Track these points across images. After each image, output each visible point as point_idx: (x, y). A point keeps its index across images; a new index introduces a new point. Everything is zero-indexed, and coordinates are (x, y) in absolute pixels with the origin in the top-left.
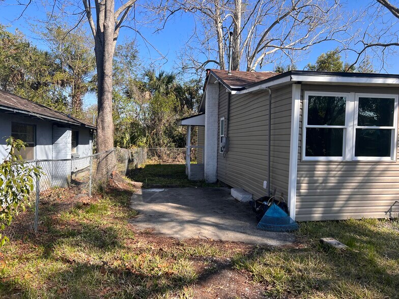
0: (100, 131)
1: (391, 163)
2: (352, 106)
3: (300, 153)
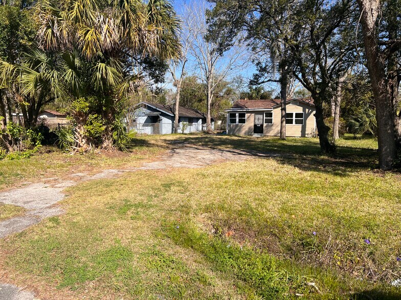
0: (207, 119)
1: (245, 125)
3: (228, 123)
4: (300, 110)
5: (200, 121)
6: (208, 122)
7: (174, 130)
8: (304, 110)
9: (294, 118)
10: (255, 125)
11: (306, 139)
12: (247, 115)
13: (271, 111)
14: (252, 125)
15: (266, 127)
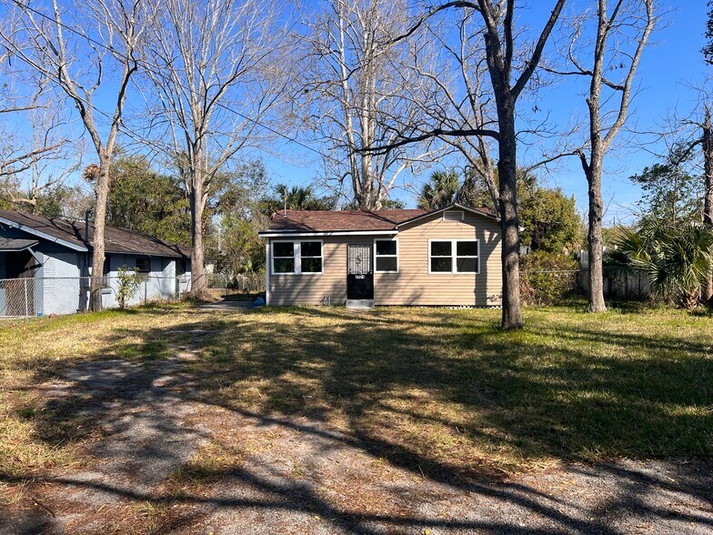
0: (193, 261)
1: (321, 275)
2: (297, 246)
3: (270, 271)
4: (467, 233)
5: (172, 266)
6: (196, 269)
7: (89, 300)
8: (480, 235)
9: (454, 255)
10: (351, 277)
11: (488, 310)
12: (326, 249)
13: (394, 235)
14: (342, 275)
15: (382, 280)
